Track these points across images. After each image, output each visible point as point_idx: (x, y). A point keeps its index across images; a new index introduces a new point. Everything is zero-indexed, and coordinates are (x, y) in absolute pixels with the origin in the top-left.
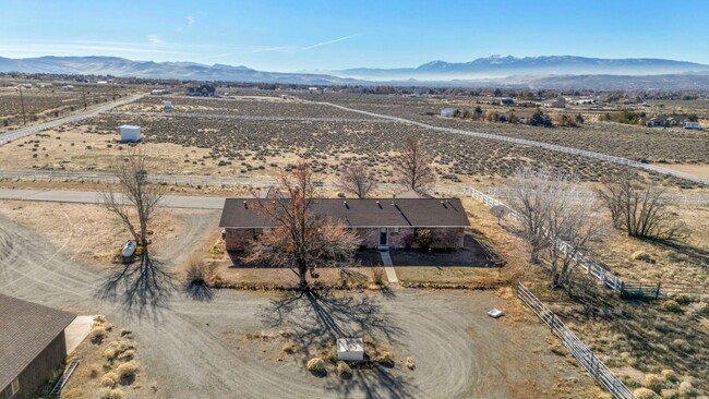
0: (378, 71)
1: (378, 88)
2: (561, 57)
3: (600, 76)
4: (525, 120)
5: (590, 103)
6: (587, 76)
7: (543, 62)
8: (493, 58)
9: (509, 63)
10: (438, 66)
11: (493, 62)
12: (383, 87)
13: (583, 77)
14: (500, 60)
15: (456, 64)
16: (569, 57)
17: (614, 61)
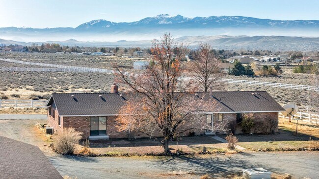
0: (30, 30)
2: (233, 18)
3: (273, 37)
4: (226, 71)
5: (275, 60)
6: (261, 37)
7: (214, 22)
8: (161, 17)
9: (179, 23)
10: (100, 26)
11: (162, 22)
12: (48, 45)
13: (257, 38)
14: (169, 19)
16: (241, 18)
17: (285, 22)
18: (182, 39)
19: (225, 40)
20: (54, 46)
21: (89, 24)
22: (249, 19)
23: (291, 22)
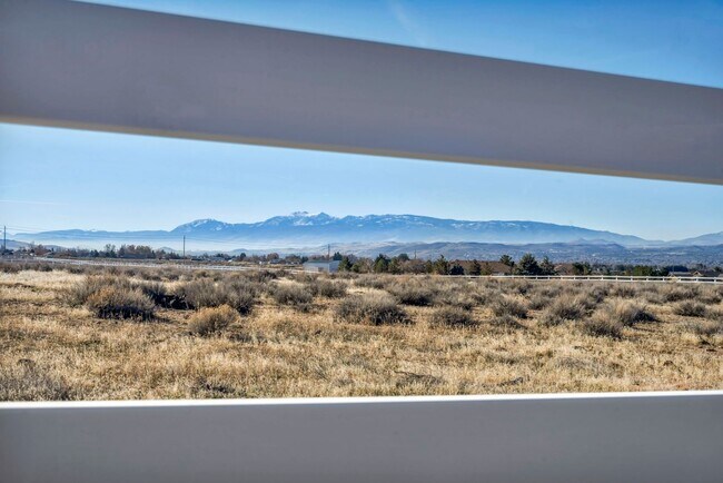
3: (463, 244)
6: (445, 244)
8: (297, 217)
11: (298, 223)
13: (438, 246)
14: (309, 219)
20: (141, 249)
22: (424, 218)
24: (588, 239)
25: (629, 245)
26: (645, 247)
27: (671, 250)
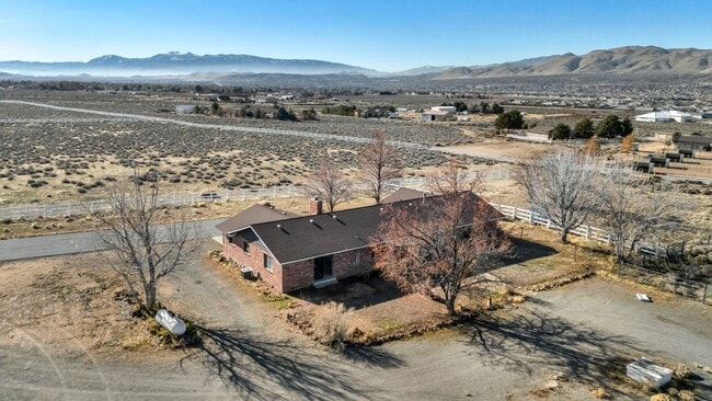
1: (61, 84)
7: (222, 60)
8: (172, 54)
9: (189, 60)
10: (112, 61)
11: (173, 59)
12: (67, 83)
13: (262, 75)
14: (180, 56)
15: (133, 60)
16: (246, 56)
18: (195, 75)
19: (235, 76)
20: (73, 83)
21: (100, 59)
22: (253, 57)
23: (289, 61)
24: (348, 71)
25: (370, 75)
26: (379, 76)
27: (392, 78)
